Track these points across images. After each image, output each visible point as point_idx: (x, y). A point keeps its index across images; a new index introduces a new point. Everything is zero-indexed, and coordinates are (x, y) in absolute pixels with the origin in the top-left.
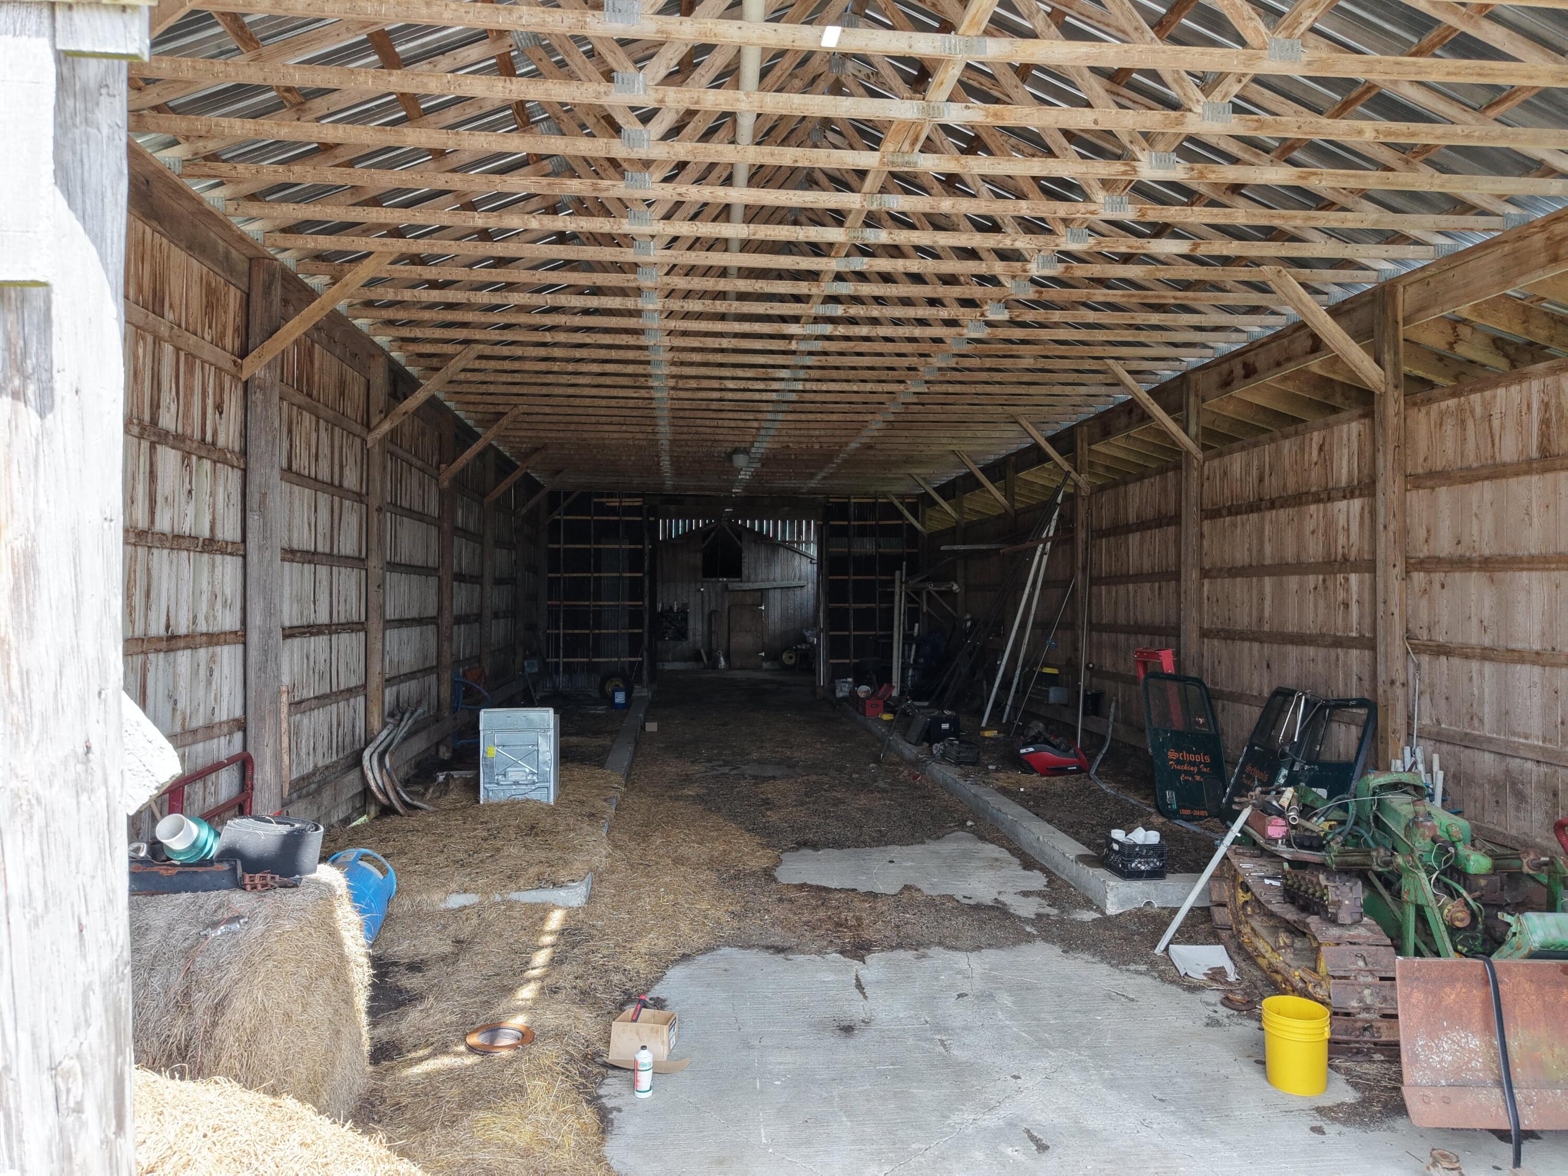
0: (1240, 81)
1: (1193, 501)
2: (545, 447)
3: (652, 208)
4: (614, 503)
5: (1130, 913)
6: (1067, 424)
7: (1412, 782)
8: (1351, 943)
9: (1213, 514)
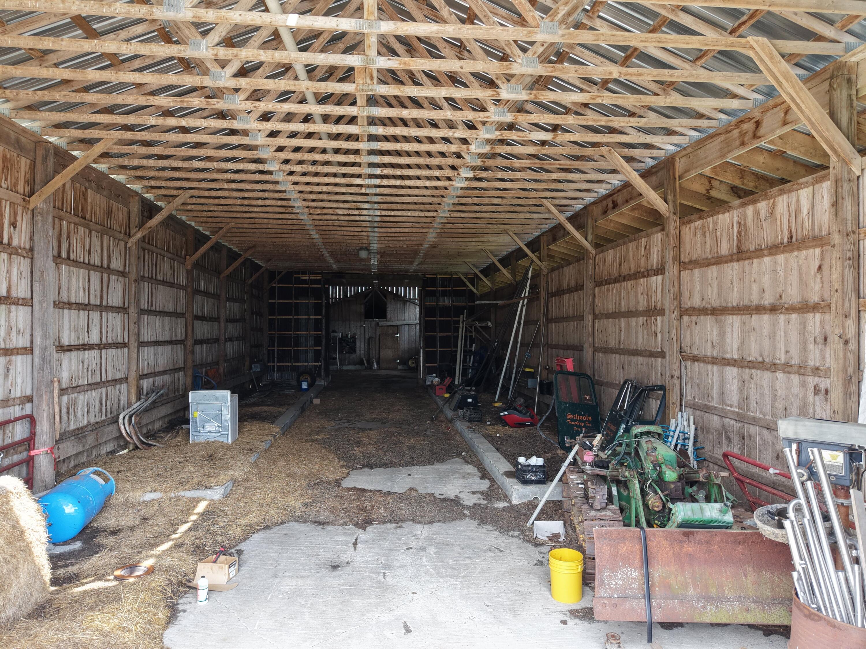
0: (543, 45)
1: (590, 277)
2: (254, 246)
3: (250, 115)
4: (305, 277)
5: (524, 504)
6: (537, 234)
7: (655, 431)
8: (601, 520)
9: (599, 284)
